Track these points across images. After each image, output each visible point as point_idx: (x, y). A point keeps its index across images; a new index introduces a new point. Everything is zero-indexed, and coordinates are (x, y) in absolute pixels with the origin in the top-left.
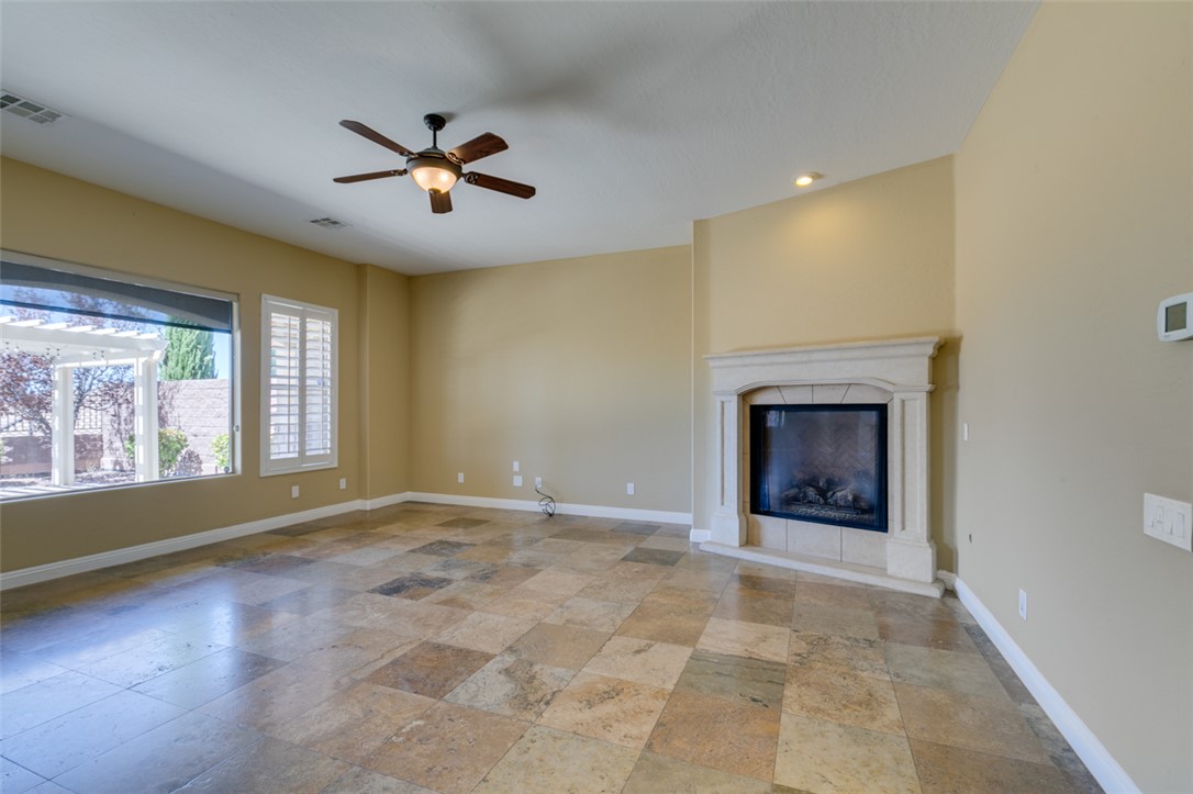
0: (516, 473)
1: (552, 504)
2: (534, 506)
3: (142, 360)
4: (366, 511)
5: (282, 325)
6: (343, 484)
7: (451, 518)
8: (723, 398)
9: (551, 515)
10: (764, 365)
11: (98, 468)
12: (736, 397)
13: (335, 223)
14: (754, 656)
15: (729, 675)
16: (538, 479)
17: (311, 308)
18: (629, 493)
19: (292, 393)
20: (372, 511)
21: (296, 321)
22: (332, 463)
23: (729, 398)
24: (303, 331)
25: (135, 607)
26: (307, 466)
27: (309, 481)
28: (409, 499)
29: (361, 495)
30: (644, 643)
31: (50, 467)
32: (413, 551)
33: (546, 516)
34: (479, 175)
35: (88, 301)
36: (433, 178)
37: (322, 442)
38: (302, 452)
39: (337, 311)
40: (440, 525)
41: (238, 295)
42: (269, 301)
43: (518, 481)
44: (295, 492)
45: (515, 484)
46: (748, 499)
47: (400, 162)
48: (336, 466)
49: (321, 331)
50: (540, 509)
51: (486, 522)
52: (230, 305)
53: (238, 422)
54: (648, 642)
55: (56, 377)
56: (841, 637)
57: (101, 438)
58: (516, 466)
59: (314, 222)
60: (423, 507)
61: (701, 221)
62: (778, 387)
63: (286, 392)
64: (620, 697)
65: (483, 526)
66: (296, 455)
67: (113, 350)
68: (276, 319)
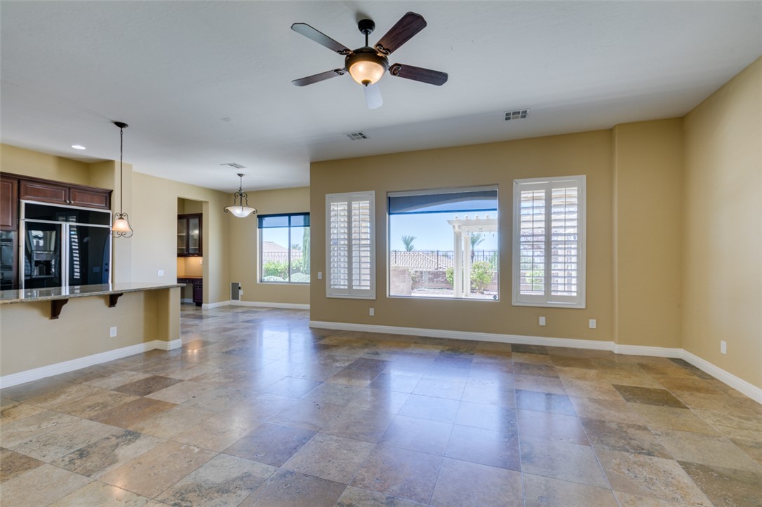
4: (613, 353)
6: (592, 324)
13: (518, 113)
20: (618, 355)
22: (579, 304)
26: (553, 303)
28: (680, 357)
38: (548, 291)
39: (584, 176)
41: (498, 184)
42: (519, 184)
48: (584, 307)
52: (495, 191)
59: (507, 119)
66: (543, 293)
68: (525, 194)
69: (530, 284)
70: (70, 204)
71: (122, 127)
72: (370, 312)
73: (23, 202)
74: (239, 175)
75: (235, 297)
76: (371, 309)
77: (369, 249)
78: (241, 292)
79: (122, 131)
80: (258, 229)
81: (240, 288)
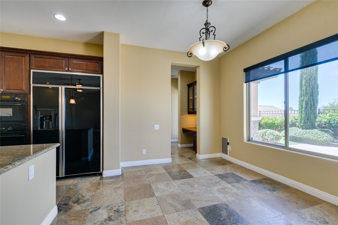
70: (68, 71)
73: (32, 71)
74: (205, 3)
75: (225, 151)
78: (229, 148)
80: (245, 85)
81: (228, 144)
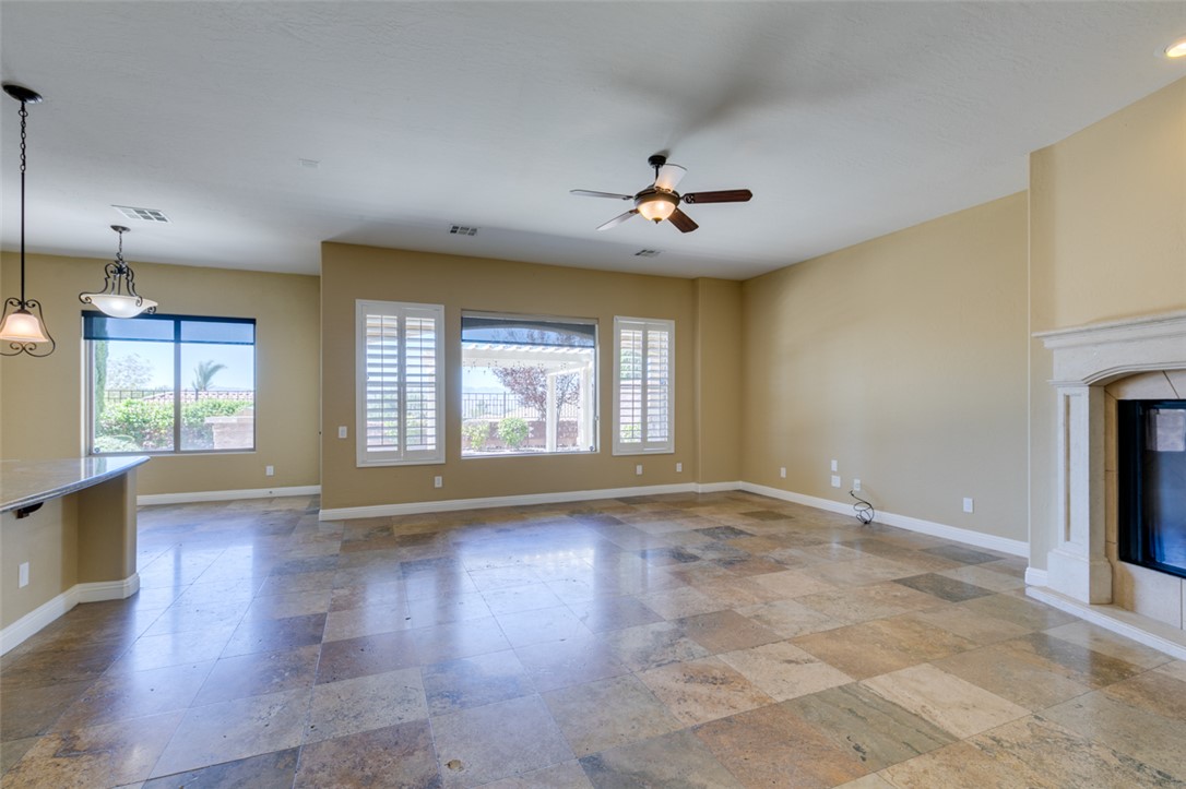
0: (834, 473)
1: (870, 511)
2: (849, 510)
3: (583, 368)
4: (697, 494)
5: (629, 338)
6: (679, 468)
7: (760, 510)
8: (1068, 391)
9: (866, 523)
10: (1128, 341)
11: (574, 445)
12: (1086, 390)
13: (652, 252)
14: (924, 716)
15: (863, 718)
16: (857, 481)
17: (652, 322)
18: (965, 510)
19: (636, 391)
20: (703, 494)
21: (639, 334)
22: (670, 449)
23: (1077, 390)
24: (645, 342)
25: (509, 530)
26: (648, 450)
27: (651, 463)
28: (741, 488)
29: (694, 479)
30: (806, 656)
31: (545, 442)
32: (697, 530)
33: (860, 523)
34: (693, 194)
35: (536, 333)
36: (653, 209)
37: (660, 432)
38: (644, 438)
39: (673, 322)
40: (745, 514)
41: (598, 319)
42: (620, 320)
43: (836, 482)
44: (639, 470)
45: (834, 485)
46: (1114, 537)
47: (631, 204)
48: (673, 451)
49: (661, 339)
50: (854, 514)
51: (791, 517)
52: (593, 326)
53: (598, 414)
54: (813, 658)
55: (548, 382)
56: (1114, 753)
57: (576, 423)
58: (834, 465)
59: (638, 254)
60: (747, 497)
61: (1040, 151)
62: (1164, 372)
63: (631, 391)
64: (723, 686)
65: (782, 521)
66: (639, 441)
67: (571, 363)
68: (624, 333)
69: (628, 431)
71: (23, 101)
72: (436, 482)
74: (115, 228)
76: (436, 478)
77: (433, 389)
79: (23, 109)
80: (84, 341)
